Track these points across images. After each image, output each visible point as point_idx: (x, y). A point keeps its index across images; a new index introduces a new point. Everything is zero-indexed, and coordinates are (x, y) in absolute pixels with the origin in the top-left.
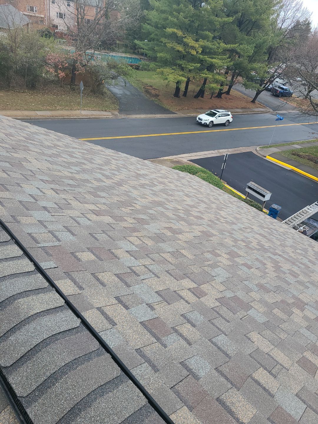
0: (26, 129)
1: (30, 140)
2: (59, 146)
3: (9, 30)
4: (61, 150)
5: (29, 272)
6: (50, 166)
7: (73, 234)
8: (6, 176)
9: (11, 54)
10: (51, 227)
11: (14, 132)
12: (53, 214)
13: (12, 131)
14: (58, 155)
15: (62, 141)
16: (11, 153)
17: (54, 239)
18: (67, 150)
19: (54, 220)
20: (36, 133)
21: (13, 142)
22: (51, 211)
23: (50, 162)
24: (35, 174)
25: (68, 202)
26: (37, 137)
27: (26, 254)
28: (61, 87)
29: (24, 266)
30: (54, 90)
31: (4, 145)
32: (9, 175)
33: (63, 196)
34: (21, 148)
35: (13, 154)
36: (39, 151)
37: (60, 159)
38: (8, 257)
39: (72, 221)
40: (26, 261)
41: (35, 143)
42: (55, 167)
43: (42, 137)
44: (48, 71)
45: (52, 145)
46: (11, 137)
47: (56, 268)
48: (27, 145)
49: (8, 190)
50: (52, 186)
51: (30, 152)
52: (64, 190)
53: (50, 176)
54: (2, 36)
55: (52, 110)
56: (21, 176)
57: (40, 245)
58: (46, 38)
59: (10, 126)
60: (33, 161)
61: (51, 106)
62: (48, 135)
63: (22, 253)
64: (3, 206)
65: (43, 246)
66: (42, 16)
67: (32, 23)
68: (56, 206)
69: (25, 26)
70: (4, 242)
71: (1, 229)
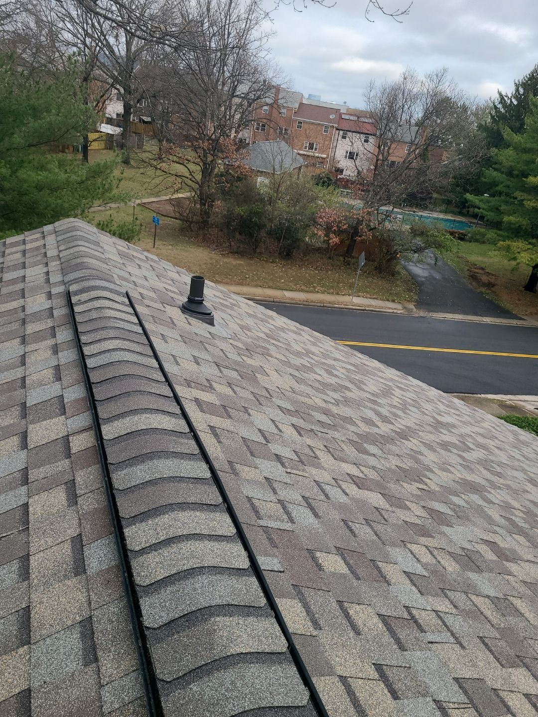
0: (270, 321)
1: (274, 339)
2: (313, 354)
3: (274, 174)
4: (316, 361)
5: (240, 569)
6: (296, 386)
7: (316, 515)
8: (231, 393)
9: (269, 208)
10: (283, 494)
11: (252, 324)
12: (289, 470)
13: (250, 322)
14: (310, 369)
15: (318, 346)
16: (243, 357)
17: (285, 517)
18: (324, 361)
19: (289, 481)
20: (282, 329)
21: (250, 340)
22: (287, 464)
23: (296, 378)
24: (271, 396)
25: (314, 453)
26: (283, 334)
27: (241, 535)
28: (330, 258)
29: (234, 557)
30: (318, 262)
31: (235, 343)
32: (235, 393)
33: (309, 441)
34: (258, 350)
35: (245, 358)
36: (284, 359)
37: (312, 376)
38: (213, 533)
39: (316, 489)
40: (238, 548)
41: (280, 344)
42: (303, 388)
43: (291, 336)
44: (315, 235)
45: (303, 351)
46: (247, 332)
47: (281, 572)
48: (268, 346)
49: (230, 417)
50: (294, 420)
51: (269, 358)
52: (312, 430)
53: (294, 402)
54: (261, 182)
55: (307, 292)
56: (251, 397)
57: (262, 523)
58: (323, 186)
59: (250, 315)
60: (272, 373)
61: (308, 285)
62: (300, 334)
63: (234, 531)
64: (220, 442)
65: (266, 525)
66: (325, 156)
67: (307, 166)
68: (295, 458)
69: (297, 171)
70: (211, 505)
71: (211, 482)
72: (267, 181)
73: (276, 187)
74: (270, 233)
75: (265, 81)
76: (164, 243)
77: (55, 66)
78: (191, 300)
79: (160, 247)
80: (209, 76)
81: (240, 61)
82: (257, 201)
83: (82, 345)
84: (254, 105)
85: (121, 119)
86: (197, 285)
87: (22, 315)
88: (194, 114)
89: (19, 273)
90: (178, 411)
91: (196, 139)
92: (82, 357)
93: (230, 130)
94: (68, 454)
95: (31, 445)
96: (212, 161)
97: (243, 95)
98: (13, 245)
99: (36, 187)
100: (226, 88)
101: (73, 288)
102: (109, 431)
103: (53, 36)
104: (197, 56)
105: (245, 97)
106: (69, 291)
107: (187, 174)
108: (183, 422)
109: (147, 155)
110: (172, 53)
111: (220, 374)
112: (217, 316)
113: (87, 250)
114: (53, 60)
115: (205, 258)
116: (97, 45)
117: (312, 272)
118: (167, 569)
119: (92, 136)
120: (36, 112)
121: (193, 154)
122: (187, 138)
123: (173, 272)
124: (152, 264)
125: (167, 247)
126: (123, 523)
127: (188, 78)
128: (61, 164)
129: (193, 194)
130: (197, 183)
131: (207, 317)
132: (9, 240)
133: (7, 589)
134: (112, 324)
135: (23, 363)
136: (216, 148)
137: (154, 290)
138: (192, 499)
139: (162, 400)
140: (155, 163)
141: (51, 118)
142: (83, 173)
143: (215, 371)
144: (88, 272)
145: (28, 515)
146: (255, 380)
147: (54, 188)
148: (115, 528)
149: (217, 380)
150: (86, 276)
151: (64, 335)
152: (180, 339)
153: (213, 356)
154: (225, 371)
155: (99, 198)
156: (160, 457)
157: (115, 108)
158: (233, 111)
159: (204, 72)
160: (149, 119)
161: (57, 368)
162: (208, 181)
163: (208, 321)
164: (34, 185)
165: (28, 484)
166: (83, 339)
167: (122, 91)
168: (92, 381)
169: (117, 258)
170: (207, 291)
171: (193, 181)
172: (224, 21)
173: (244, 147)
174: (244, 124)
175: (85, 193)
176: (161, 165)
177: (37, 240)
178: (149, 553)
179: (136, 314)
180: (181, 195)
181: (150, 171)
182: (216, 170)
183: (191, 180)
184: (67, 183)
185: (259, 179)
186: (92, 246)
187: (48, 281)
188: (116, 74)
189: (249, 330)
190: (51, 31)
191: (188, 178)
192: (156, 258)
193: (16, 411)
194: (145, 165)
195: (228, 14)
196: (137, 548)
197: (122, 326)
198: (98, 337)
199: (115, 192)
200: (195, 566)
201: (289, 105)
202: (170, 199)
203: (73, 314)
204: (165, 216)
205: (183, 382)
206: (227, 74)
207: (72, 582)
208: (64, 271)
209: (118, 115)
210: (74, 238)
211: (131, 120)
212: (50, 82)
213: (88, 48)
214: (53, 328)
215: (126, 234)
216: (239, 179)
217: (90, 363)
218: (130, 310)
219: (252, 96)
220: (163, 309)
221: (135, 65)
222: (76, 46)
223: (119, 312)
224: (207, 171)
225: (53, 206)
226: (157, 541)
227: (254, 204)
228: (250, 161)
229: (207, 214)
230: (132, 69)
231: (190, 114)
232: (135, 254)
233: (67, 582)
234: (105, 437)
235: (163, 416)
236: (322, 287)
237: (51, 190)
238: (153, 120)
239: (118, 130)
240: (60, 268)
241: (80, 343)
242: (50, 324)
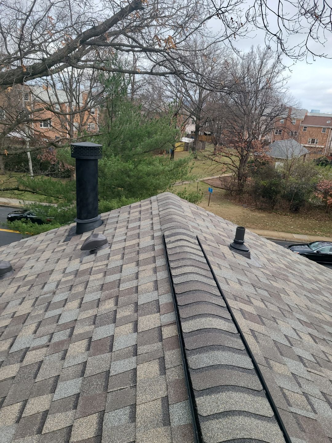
0: (288, 256)
1: (291, 269)
2: (320, 281)
3: (287, 160)
4: (323, 287)
6: (309, 304)
8: (264, 306)
9: (283, 181)
10: (307, 388)
11: (276, 258)
12: (309, 370)
13: (274, 256)
14: (319, 292)
15: (324, 276)
16: (271, 281)
17: (309, 407)
18: (328, 286)
19: (310, 378)
20: (297, 262)
21: (274, 269)
22: (307, 364)
23: (309, 298)
24: (292, 311)
25: (328, 358)
26: (297, 266)
27: (277, 417)
28: (327, 212)
29: (273, 435)
30: (318, 215)
31: (265, 271)
32: (266, 307)
33: (323, 348)
34: (281, 276)
35: (272, 282)
37: (321, 297)
38: (257, 413)
40: (275, 428)
41: (295, 273)
42: (314, 306)
43: (303, 267)
44: (315, 197)
45: (313, 279)
46: (272, 264)
48: (287, 274)
49: (264, 324)
50: (310, 330)
51: (289, 283)
52: (324, 340)
53: (309, 317)
54: (278, 165)
55: (310, 235)
56: (277, 310)
57: (292, 409)
58: (321, 166)
59: (274, 252)
60: (291, 293)
61: (311, 230)
62: (310, 266)
63: (273, 414)
64: (258, 342)
65: (295, 411)
66: (323, 147)
67: (310, 154)
68: (313, 360)
69: (303, 157)
70: (255, 390)
71: (254, 372)
72: (282, 164)
73: (288, 168)
74: (283, 197)
75: (282, 105)
76: (215, 203)
77: (160, 109)
78: (235, 242)
79: (212, 206)
80: (247, 106)
81: (266, 95)
82: (275, 177)
83: (171, 269)
84: (275, 120)
85: (194, 134)
86: (240, 233)
87: (137, 248)
88: (237, 128)
89: (137, 224)
90: (230, 318)
91: (237, 142)
92: (171, 276)
93: (258, 135)
94: (161, 340)
95: (140, 330)
96: (247, 154)
97: (268, 115)
98: (135, 207)
99: (146, 174)
100: (257, 112)
101: (166, 233)
102: (187, 327)
103: (160, 95)
104: (240, 95)
105: (269, 115)
106: (164, 235)
107: (231, 163)
108: (233, 326)
109: (207, 153)
110: (225, 95)
111: (255, 293)
112: (252, 252)
113: (174, 210)
114: (160, 106)
115: (240, 212)
116: (183, 96)
117: (314, 222)
118: (226, 435)
119: (177, 145)
120: (149, 135)
121: (235, 151)
122: (231, 142)
123: (223, 223)
124: (211, 218)
125: (216, 206)
126: (195, 394)
127: (234, 108)
128: (161, 161)
129: (234, 174)
130: (237, 167)
131: (245, 253)
132: (133, 205)
133: (122, 426)
134: (188, 256)
135: (137, 278)
136: (249, 147)
137: (212, 235)
138: (242, 384)
139: (219, 308)
140: (212, 157)
141: (157, 137)
142: (172, 166)
143: (251, 290)
144: (173, 224)
145: (136, 376)
146: (279, 298)
147: (155, 174)
148: (189, 396)
149: (254, 296)
150: (174, 226)
151: (160, 262)
152: (229, 267)
153: (250, 279)
154: (260, 291)
155: (179, 179)
156: (219, 349)
157: (191, 128)
158: (260, 124)
159: (243, 104)
160: (210, 133)
161: (156, 282)
162: (244, 166)
163: (247, 256)
164: (145, 173)
165: (137, 356)
166: (172, 265)
167: (195, 119)
168: (176, 292)
169: (191, 215)
170: (246, 237)
171: (234, 166)
172: (257, 75)
173: (267, 145)
174: (266, 132)
175: (172, 176)
176: (215, 158)
177: (147, 205)
178: (212, 420)
179: (203, 251)
180: (226, 175)
181: (209, 162)
182: (249, 159)
183: (233, 166)
184: (163, 172)
185: (277, 164)
186: (177, 208)
187: (152, 229)
188: (193, 110)
189: (274, 262)
190: (159, 91)
191: (231, 165)
192: (213, 215)
193: (132, 307)
194: (206, 158)
195: (260, 70)
196: (205, 415)
197: (194, 258)
198: (180, 265)
199: (189, 175)
200: (246, 437)
201: (298, 117)
202: (220, 177)
203: (166, 249)
204: (216, 187)
205: (232, 297)
206: (258, 104)
207: (161, 430)
208: (161, 223)
209: (192, 132)
210: (167, 204)
211: (199, 134)
212: (158, 118)
213: (178, 98)
214: (154, 257)
215: (193, 199)
216: (264, 164)
217: (175, 280)
218: (199, 248)
219: (273, 114)
220: (218, 247)
221: (203, 104)
222: (172, 98)
223: (192, 248)
224: (243, 160)
225: (155, 184)
226: (218, 412)
227: (273, 178)
228: (271, 153)
229: (242, 186)
230: (202, 106)
231: (234, 128)
232: (201, 212)
233: (159, 429)
234: (184, 331)
235: (220, 320)
236: (321, 232)
237: (154, 175)
238: (212, 133)
239: (192, 140)
240: (159, 221)
241: (169, 268)
242: (153, 255)
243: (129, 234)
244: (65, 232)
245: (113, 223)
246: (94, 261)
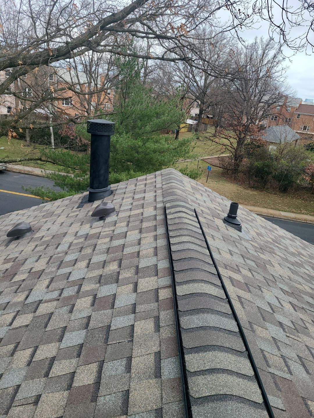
0: (275, 231)
1: (277, 243)
2: (303, 255)
3: (280, 144)
4: (305, 260)
6: (292, 276)
7: (308, 372)
8: (251, 276)
9: (275, 163)
10: (285, 351)
12: (288, 335)
13: (263, 231)
14: (300, 265)
15: (306, 250)
17: (286, 369)
18: (310, 260)
19: (288, 343)
20: (283, 237)
21: (262, 242)
22: (286, 330)
23: (291, 270)
24: (276, 281)
25: (305, 325)
26: (283, 241)
29: (253, 392)
30: (304, 195)
31: (254, 244)
32: (253, 276)
33: (301, 316)
34: (267, 249)
35: (259, 254)
36: (283, 256)
37: (302, 270)
38: (239, 372)
39: (307, 352)
40: (255, 386)
41: (281, 247)
42: (296, 278)
43: (288, 242)
44: (303, 179)
45: (296, 253)
46: (261, 237)
47: (283, 410)
48: (274, 247)
49: (250, 291)
50: (291, 299)
51: (275, 255)
52: (303, 308)
53: (291, 287)
54: (272, 149)
55: (296, 213)
56: (262, 279)
57: (271, 370)
58: (311, 151)
59: (263, 227)
60: (277, 265)
61: (298, 209)
62: (294, 241)
63: (253, 373)
64: (244, 308)
65: (273, 372)
67: (301, 139)
68: (292, 326)
69: (295, 142)
70: (239, 351)
71: (239, 335)
72: (275, 148)
73: (281, 151)
74: (274, 177)
75: (279, 93)
76: (212, 180)
77: (169, 93)
78: (229, 216)
79: (210, 182)
80: (247, 93)
81: (266, 84)
82: (268, 159)
83: (170, 237)
84: (271, 106)
85: (197, 116)
86: (234, 208)
87: (141, 217)
88: (237, 113)
89: (142, 195)
90: (220, 285)
91: (236, 126)
92: (169, 244)
93: (256, 120)
94: (157, 300)
95: (139, 291)
96: (244, 137)
97: (265, 102)
98: (141, 181)
99: (153, 151)
100: (256, 98)
101: (168, 205)
102: (181, 290)
103: (170, 79)
104: (242, 83)
105: (267, 102)
106: (165, 207)
107: (229, 144)
108: (222, 292)
109: (209, 134)
110: (228, 82)
111: (244, 263)
112: (243, 226)
113: (176, 185)
114: (168, 90)
115: (234, 190)
116: (190, 81)
117: (300, 201)
118: (210, 390)
119: (182, 126)
120: (158, 115)
121: (234, 133)
122: (231, 125)
123: (219, 199)
124: (208, 193)
125: (214, 183)
126: (185, 351)
127: (235, 94)
128: (166, 140)
129: (231, 154)
130: (234, 149)
131: (236, 226)
132: (139, 178)
133: (119, 375)
134: (185, 226)
135: (139, 244)
136: (247, 130)
137: (209, 209)
138: (227, 345)
139: (211, 275)
140: (212, 138)
141: (164, 118)
142: (176, 144)
143: (241, 260)
144: (175, 197)
145: (134, 332)
146: (265, 269)
147: (161, 152)
148: (179, 353)
149: (243, 266)
150: (175, 199)
151: (161, 231)
152: (222, 239)
153: (240, 250)
154: (248, 262)
155: (182, 157)
156: (208, 312)
157: (195, 111)
158: (258, 110)
159: (244, 91)
160: (212, 116)
161: (156, 248)
162: (241, 148)
163: (238, 229)
164: (152, 150)
165: (135, 313)
166: (171, 234)
167: (200, 103)
168: (173, 259)
169: (191, 190)
170: (239, 212)
171: (232, 148)
172: (259, 64)
173: (263, 129)
174: (263, 117)
175: (176, 154)
176: (215, 139)
177: (152, 178)
178: (199, 376)
179: (199, 222)
180: (224, 155)
181: (209, 142)
182: (246, 142)
183: (231, 147)
184: (168, 149)
185: (271, 147)
186: (178, 183)
187: (155, 200)
188: (198, 95)
189: (262, 236)
190: (169, 76)
191: (229, 146)
192: (210, 190)
193: (133, 270)
194: (207, 139)
195: (262, 60)
196: (192, 371)
197: (191, 229)
198: (178, 234)
199: (191, 154)
200: (227, 393)
201: (293, 105)
202: (218, 157)
203: (166, 220)
204: (214, 166)
205: (223, 265)
206: (257, 91)
207: (153, 381)
208: (163, 196)
209: (196, 114)
210: (170, 179)
211: (202, 117)
212: (166, 100)
213: (186, 83)
214: (156, 226)
215: (193, 176)
216: (259, 147)
217: (173, 248)
218: (196, 219)
219: (271, 102)
220: (213, 220)
221: (208, 90)
222: (180, 83)
223: (190, 220)
224: (240, 142)
225: (160, 160)
226: (204, 369)
227: (266, 160)
228: (266, 137)
229: (238, 165)
230: (206, 92)
231: (234, 113)
232: (200, 188)
233: (151, 381)
234: (178, 294)
235: (211, 286)
236: (306, 211)
237: (160, 153)
238: (214, 116)
239: (195, 122)
240: (162, 194)
241: (168, 236)
242: (155, 224)
243: (134, 204)
244: (79, 199)
245: (121, 194)
246: (102, 227)
